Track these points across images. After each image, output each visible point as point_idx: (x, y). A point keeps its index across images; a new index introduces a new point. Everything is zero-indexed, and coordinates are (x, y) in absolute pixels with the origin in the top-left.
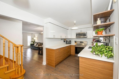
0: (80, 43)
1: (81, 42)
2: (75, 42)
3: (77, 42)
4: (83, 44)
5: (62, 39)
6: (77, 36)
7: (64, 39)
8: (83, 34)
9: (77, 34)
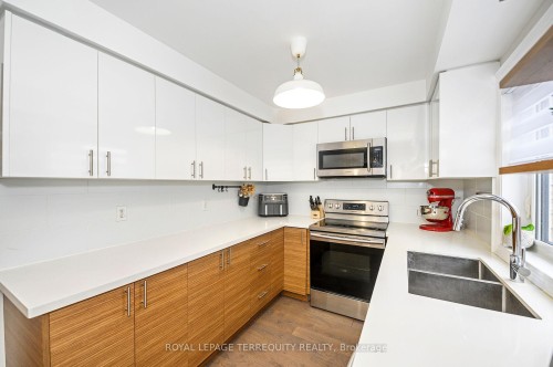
0: (341, 210)
1: (349, 206)
2: (315, 204)
3: (321, 207)
4: (363, 219)
5: (219, 187)
6: (321, 166)
7: (240, 186)
8: (364, 151)
9: (322, 154)
